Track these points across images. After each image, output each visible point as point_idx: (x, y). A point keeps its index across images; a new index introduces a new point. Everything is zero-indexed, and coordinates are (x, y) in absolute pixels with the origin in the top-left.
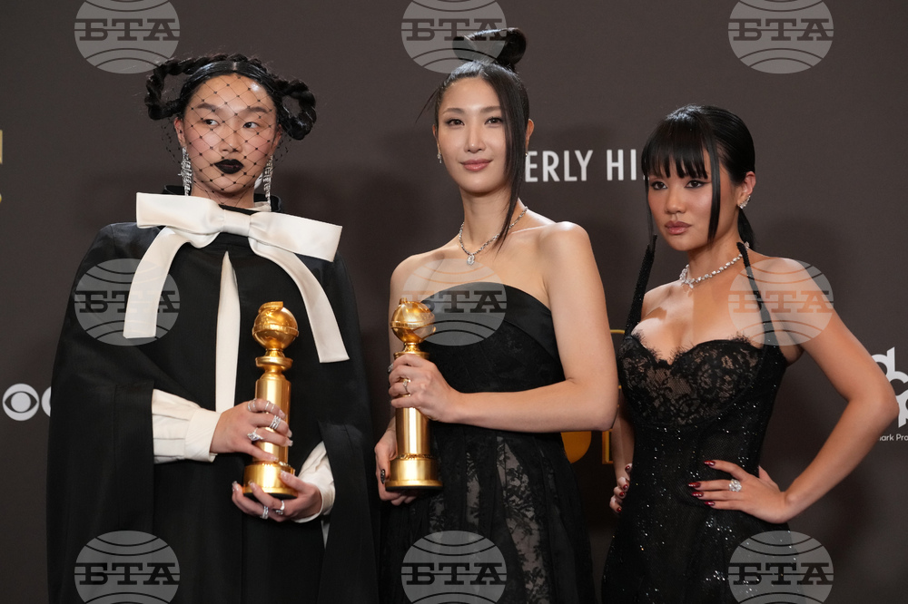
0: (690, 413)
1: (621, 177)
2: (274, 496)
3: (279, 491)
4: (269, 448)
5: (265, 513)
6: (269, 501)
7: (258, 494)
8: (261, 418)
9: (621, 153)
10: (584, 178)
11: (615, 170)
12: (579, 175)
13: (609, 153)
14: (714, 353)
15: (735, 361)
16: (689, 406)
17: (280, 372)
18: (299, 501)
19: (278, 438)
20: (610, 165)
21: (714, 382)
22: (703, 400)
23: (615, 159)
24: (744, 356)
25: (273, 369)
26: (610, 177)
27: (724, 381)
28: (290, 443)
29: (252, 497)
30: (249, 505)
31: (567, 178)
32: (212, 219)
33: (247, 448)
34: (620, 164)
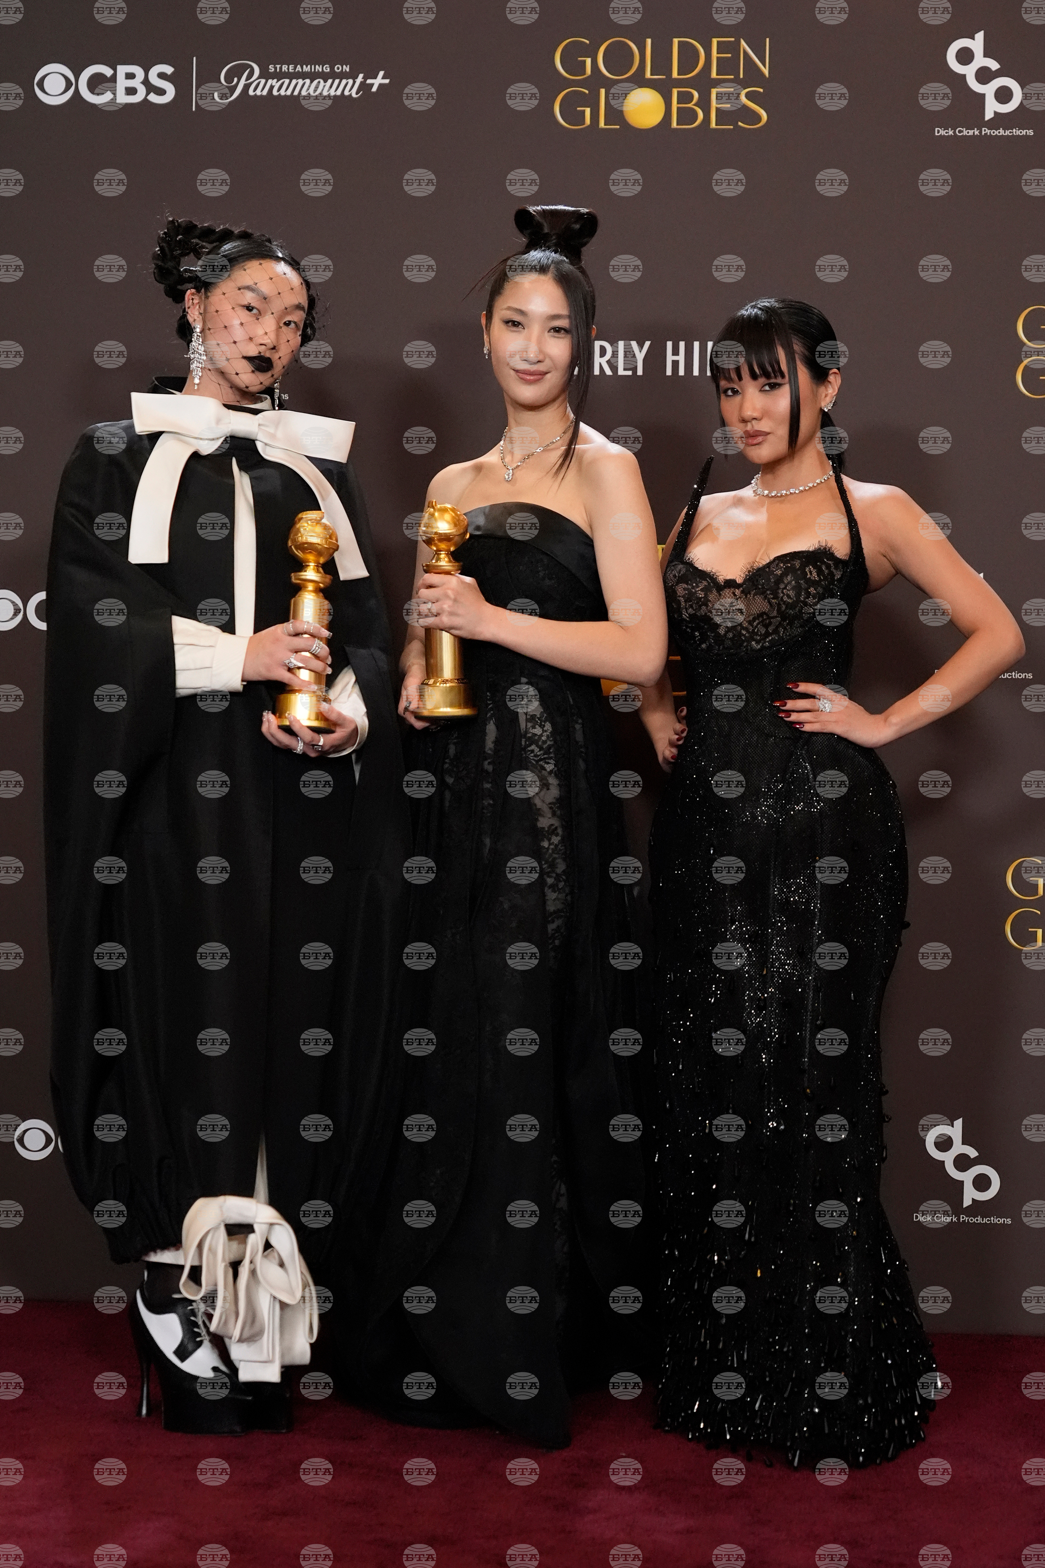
0: (767, 634)
1: (682, 372)
2: (312, 729)
3: (315, 724)
4: (305, 675)
5: (300, 747)
6: (308, 735)
7: (296, 728)
8: (298, 642)
9: (682, 344)
10: (640, 372)
11: (675, 364)
12: (635, 369)
13: (669, 344)
14: (797, 564)
15: (820, 572)
16: (766, 626)
17: (318, 591)
18: (339, 735)
19: (318, 665)
20: (670, 358)
21: (798, 595)
22: (783, 616)
23: (676, 352)
24: (828, 567)
25: (311, 587)
26: (669, 372)
27: (808, 594)
28: (329, 671)
29: (288, 730)
30: (285, 739)
31: (621, 372)
32: (218, 421)
33: (282, 675)
34: (681, 358)
